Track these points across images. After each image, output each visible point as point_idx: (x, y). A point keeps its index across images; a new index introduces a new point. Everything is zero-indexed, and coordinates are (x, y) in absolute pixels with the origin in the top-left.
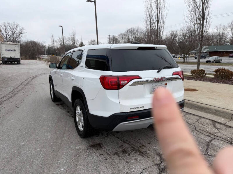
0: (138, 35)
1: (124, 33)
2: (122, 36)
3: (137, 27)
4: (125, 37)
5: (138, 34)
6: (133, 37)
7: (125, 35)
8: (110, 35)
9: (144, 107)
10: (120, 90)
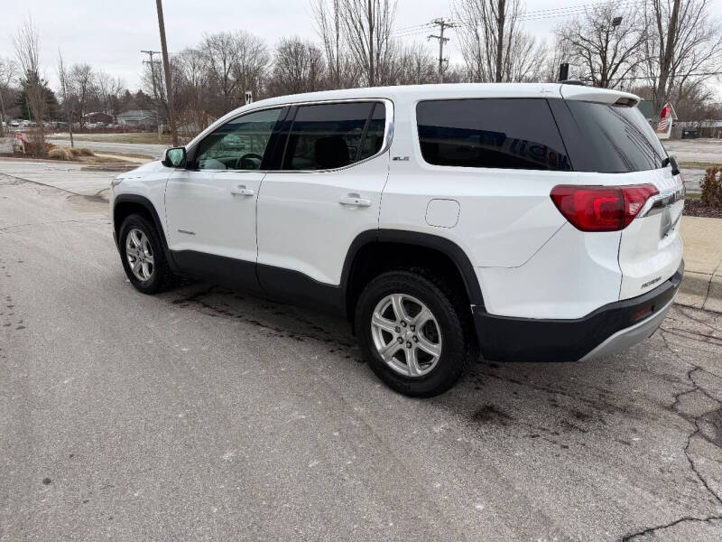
0: (247, 59)
1: (197, 49)
2: (190, 57)
3: (241, 32)
4: (201, 62)
5: (244, 56)
6: (227, 65)
7: (200, 55)
8: (151, 53)
9: (660, 278)
10: (623, 231)
